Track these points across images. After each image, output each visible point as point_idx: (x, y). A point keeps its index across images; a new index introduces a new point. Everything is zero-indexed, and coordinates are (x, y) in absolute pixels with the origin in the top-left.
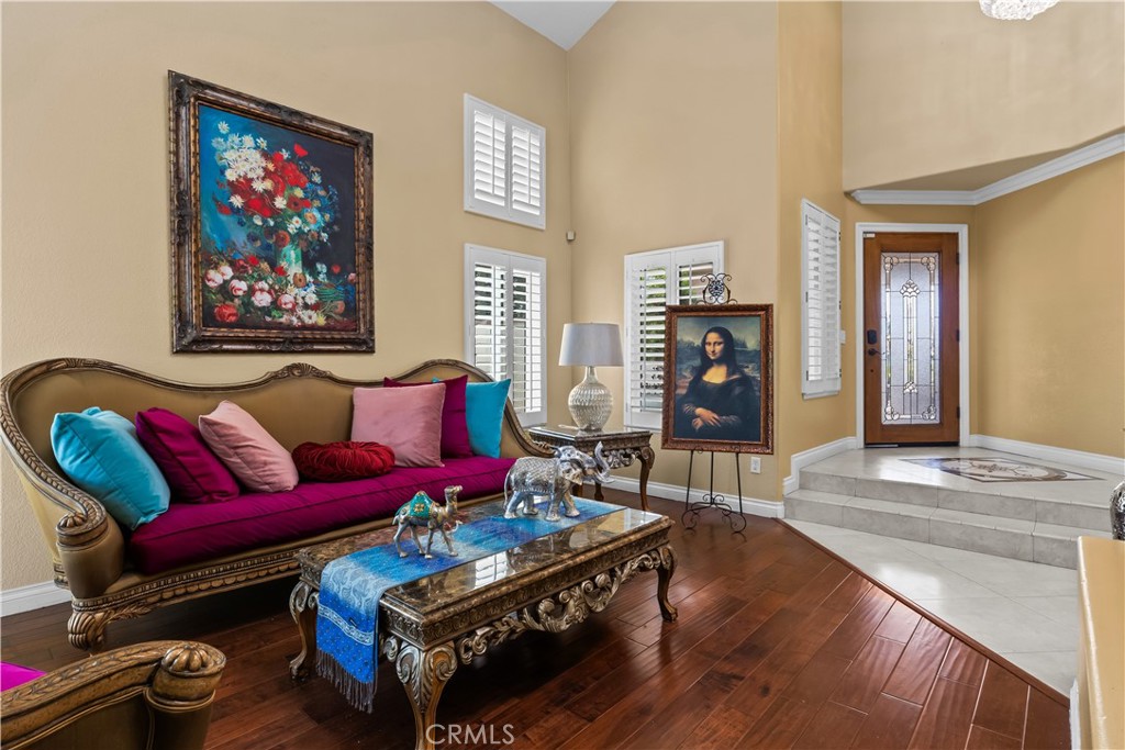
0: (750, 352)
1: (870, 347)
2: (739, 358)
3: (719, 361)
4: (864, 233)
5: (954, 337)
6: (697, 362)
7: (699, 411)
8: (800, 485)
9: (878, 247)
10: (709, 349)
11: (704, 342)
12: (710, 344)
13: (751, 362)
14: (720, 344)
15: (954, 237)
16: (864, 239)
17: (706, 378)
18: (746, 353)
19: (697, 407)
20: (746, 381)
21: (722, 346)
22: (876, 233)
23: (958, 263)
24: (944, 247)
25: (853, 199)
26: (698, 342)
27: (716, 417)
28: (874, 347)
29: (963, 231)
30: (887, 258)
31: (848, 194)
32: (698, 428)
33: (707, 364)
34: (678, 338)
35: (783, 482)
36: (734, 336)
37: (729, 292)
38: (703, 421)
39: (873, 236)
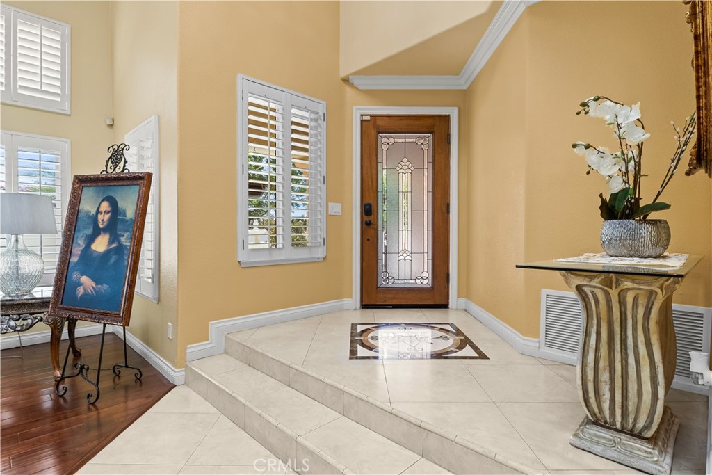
0: (127, 221)
1: (366, 219)
2: (120, 227)
3: (105, 230)
4: (362, 115)
5: (444, 209)
6: (89, 231)
7: (84, 279)
8: (225, 350)
9: (374, 129)
10: (100, 217)
11: (98, 212)
12: (101, 213)
13: (127, 231)
14: (108, 212)
15: (446, 119)
16: (362, 121)
17: (94, 247)
18: (124, 221)
19: (83, 274)
20: (120, 249)
21: (110, 214)
22: (371, 116)
23: (449, 143)
24: (437, 128)
25: (352, 85)
26: (93, 212)
27: (94, 285)
28: (371, 218)
29: (454, 113)
30: (384, 139)
31: (346, 80)
32: (79, 295)
33: (97, 232)
34: (81, 207)
35: (186, 348)
36: (119, 205)
37: (126, 162)
38: (85, 289)
39: (368, 118)
